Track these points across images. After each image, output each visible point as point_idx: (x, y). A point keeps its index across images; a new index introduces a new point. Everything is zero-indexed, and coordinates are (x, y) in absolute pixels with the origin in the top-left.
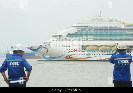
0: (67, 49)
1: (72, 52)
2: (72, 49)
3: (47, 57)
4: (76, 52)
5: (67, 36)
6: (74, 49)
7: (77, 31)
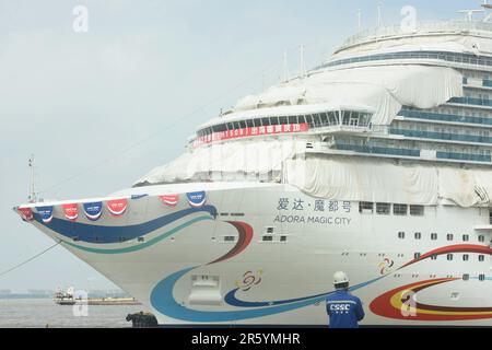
0: (401, 235)
1: (433, 255)
2: (434, 236)
3: (196, 295)
4: (458, 256)
5: (396, 122)
6: (450, 237)
7: (460, 94)
